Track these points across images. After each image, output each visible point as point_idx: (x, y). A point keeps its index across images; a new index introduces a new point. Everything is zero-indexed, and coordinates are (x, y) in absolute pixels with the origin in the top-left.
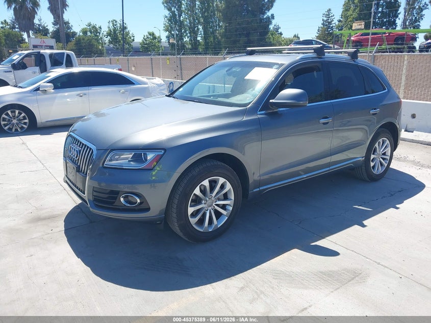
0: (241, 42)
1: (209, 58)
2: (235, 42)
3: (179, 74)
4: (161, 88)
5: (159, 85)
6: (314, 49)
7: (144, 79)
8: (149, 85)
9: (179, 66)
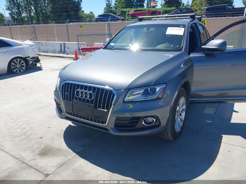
0: (64, 16)
1: (56, 25)
2: (60, 16)
3: (34, 37)
4: (33, 47)
5: (31, 46)
6: (190, 16)
7: (19, 42)
8: (24, 46)
9: (34, 32)
